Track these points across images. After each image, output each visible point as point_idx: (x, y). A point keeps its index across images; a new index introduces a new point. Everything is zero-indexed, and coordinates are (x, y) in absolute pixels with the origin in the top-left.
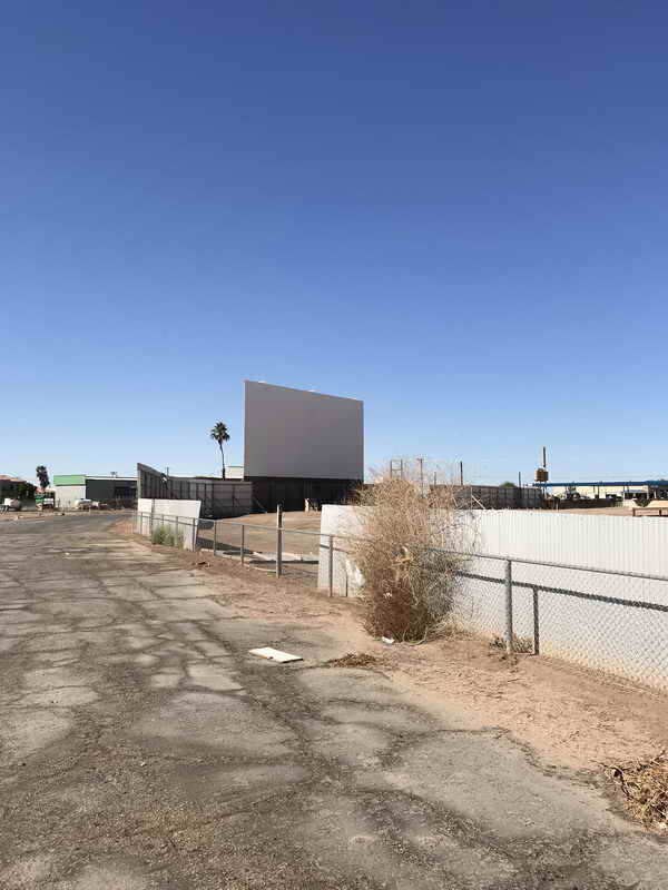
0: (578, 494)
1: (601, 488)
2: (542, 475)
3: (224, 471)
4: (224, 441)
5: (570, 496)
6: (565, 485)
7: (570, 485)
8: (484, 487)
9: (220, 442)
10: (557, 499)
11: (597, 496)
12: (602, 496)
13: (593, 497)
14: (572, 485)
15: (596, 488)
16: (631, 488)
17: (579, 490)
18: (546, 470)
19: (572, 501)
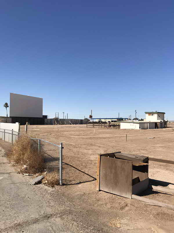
0: (102, 121)
1: (106, 120)
2: (91, 117)
3: (7, 115)
4: (7, 108)
6: (98, 119)
7: (100, 119)
8: (73, 119)
9: (6, 108)
10: (96, 122)
12: (106, 122)
13: (104, 122)
16: (113, 120)
18: (92, 115)
19: (100, 122)
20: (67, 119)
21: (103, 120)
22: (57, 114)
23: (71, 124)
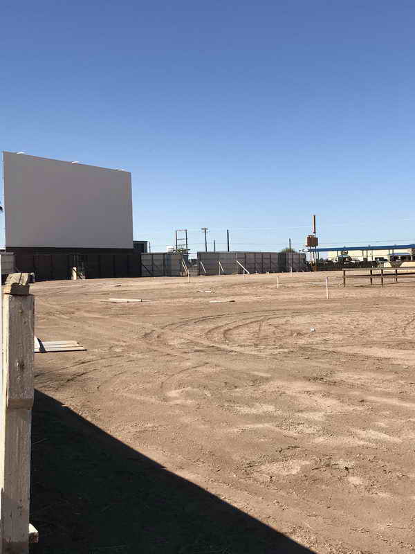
0: (350, 258)
1: (369, 252)
2: (312, 241)
5: (342, 260)
6: (337, 250)
7: (343, 250)
10: (331, 262)
11: (366, 259)
12: (370, 259)
13: (362, 260)
14: (344, 250)
15: (365, 252)
16: (395, 251)
17: (351, 254)
18: (317, 236)
19: (344, 263)
20: (229, 253)
21: (357, 256)
22: (181, 235)
23: (241, 273)
